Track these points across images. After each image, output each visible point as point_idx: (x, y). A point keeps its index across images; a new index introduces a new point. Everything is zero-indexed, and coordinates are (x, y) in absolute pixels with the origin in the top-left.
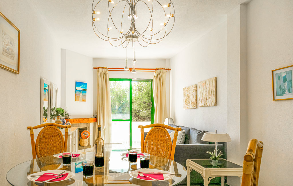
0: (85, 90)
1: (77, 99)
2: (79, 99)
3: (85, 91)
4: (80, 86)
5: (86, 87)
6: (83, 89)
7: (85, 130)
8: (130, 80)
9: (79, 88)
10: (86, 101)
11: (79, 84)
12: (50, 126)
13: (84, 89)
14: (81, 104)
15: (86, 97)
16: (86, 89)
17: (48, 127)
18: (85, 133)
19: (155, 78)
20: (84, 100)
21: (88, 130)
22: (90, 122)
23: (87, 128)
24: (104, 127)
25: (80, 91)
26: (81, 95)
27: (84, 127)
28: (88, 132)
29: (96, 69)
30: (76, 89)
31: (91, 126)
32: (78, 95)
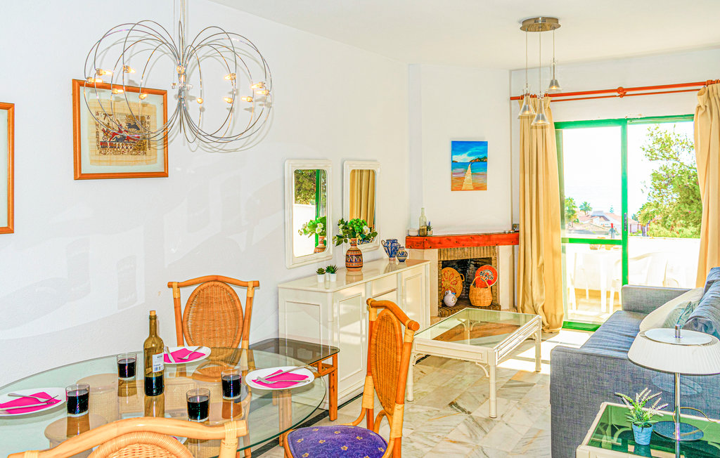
0: (483, 161)
1: (457, 185)
3: (481, 163)
4: (464, 150)
5: (486, 151)
6: (473, 158)
7: (486, 263)
8: (623, 122)
9: (463, 158)
10: (486, 189)
11: (463, 146)
12: (212, 283)
13: (479, 158)
14: (468, 197)
15: (486, 178)
16: (485, 158)
17: (207, 284)
18: (486, 272)
19: (701, 112)
20: (480, 187)
21: (493, 266)
22: (502, 245)
23: (491, 258)
24: (541, 257)
25: (464, 165)
26: (468, 176)
27: (482, 257)
28: (493, 269)
29: (517, 101)
30: (453, 162)
31: (504, 253)
32: (461, 175)
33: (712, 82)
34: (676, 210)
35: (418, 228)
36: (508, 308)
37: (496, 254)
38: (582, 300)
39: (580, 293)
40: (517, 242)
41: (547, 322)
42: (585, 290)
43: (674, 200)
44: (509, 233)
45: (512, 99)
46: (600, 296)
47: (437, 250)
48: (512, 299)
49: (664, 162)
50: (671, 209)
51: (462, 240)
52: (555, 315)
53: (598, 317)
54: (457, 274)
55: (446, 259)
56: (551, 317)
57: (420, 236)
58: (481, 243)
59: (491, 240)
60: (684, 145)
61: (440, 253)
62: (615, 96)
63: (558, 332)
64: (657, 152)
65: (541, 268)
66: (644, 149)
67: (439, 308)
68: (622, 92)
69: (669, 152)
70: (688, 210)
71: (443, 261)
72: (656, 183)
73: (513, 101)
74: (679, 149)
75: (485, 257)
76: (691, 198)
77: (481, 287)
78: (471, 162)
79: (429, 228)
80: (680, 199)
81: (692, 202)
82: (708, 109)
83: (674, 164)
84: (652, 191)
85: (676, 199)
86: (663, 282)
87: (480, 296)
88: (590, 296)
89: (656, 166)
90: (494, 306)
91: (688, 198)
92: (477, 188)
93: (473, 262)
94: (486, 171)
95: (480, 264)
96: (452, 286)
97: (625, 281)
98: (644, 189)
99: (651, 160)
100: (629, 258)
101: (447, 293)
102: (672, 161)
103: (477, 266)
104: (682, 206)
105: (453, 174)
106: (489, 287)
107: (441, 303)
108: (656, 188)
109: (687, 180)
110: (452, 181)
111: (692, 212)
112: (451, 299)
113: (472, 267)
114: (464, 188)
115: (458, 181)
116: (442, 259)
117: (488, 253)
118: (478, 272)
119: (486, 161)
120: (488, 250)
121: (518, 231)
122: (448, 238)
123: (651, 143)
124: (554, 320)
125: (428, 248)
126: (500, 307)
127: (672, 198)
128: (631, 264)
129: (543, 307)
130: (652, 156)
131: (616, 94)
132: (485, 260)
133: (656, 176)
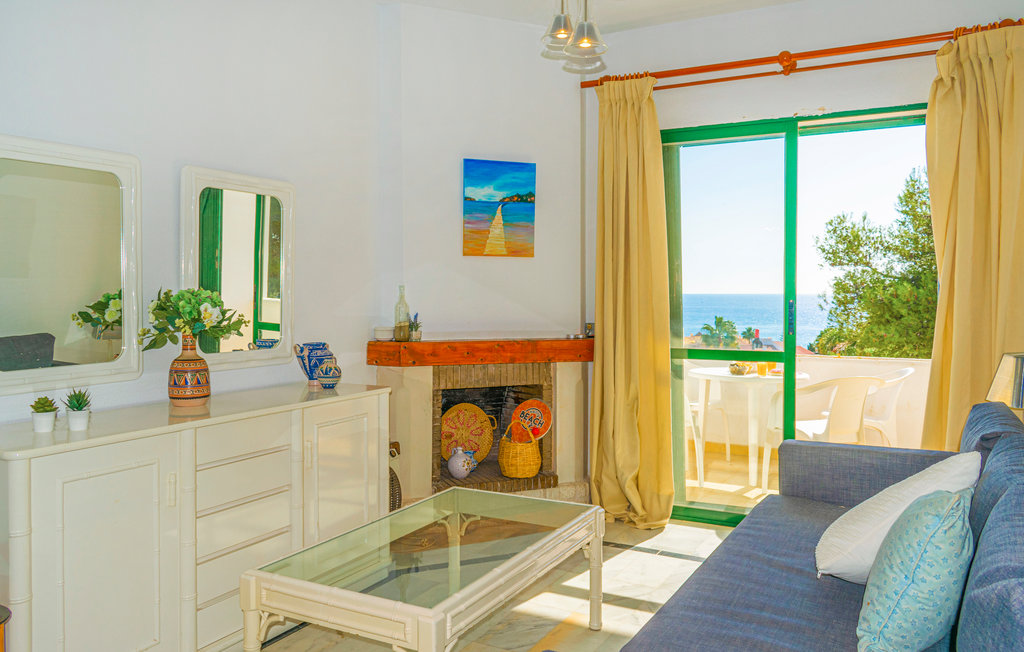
0: (526, 201)
1: (474, 245)
2: (484, 246)
3: (523, 205)
7: (532, 396)
8: (788, 127)
10: (532, 255)
13: (519, 196)
14: (498, 268)
16: (532, 195)
18: (531, 412)
19: (941, 92)
20: (520, 251)
21: (544, 401)
22: (559, 360)
23: (542, 386)
24: (633, 386)
25: (488, 207)
26: (497, 227)
27: (524, 383)
28: (545, 407)
29: (593, 89)
30: (466, 199)
31: (565, 377)
32: (482, 226)
33: (965, 31)
34: (867, 332)
35: (392, 324)
36: (573, 480)
37: (550, 379)
38: (715, 464)
39: (713, 451)
40: (590, 357)
41: (643, 507)
42: (724, 445)
43: (864, 320)
44: (576, 338)
45: (584, 85)
46: (747, 457)
47: (430, 369)
48: (581, 464)
49: (851, 268)
50: (859, 331)
51: (479, 350)
52: (658, 496)
53: (739, 495)
54: (483, 416)
55: (450, 387)
56: (651, 499)
57: (396, 341)
58: (518, 356)
59: (541, 352)
60: (877, 245)
61: (436, 375)
62: (775, 73)
63: (661, 529)
64: (841, 255)
65: (634, 406)
66: (824, 251)
67: (433, 479)
68: (789, 63)
69: (858, 255)
70: (883, 333)
71: (443, 390)
72: (840, 297)
73: (588, 90)
74: (871, 251)
75: (530, 383)
76: (887, 316)
77: (520, 441)
78: (502, 201)
79: (413, 326)
80: (871, 317)
81: (888, 321)
82: (957, 83)
83: (863, 271)
84: (835, 306)
85: (867, 318)
86: (858, 434)
87: (515, 457)
88: (732, 454)
89: (839, 272)
90: (545, 478)
91: (882, 316)
92: (514, 252)
93: (512, 394)
94: (533, 221)
95: (524, 396)
96: (472, 438)
97: (789, 430)
98: (824, 304)
99: (832, 265)
100: (797, 387)
101: (455, 453)
102: (860, 268)
103: (518, 401)
104: (875, 329)
105: (466, 222)
106: (535, 440)
107: (438, 472)
108: (840, 303)
109: (881, 291)
110: (464, 235)
111: (889, 335)
112: (460, 464)
113: (511, 402)
114: (487, 251)
115: (476, 236)
116: (442, 387)
117: (536, 376)
118: (518, 411)
119: (533, 202)
120: (536, 371)
121: (593, 337)
122: (453, 347)
123: (832, 242)
124: (655, 504)
125: (408, 365)
126: (556, 478)
127: (861, 317)
128: (801, 400)
129: (637, 478)
130: (834, 258)
131: (778, 67)
132: (531, 390)
133: (840, 286)
